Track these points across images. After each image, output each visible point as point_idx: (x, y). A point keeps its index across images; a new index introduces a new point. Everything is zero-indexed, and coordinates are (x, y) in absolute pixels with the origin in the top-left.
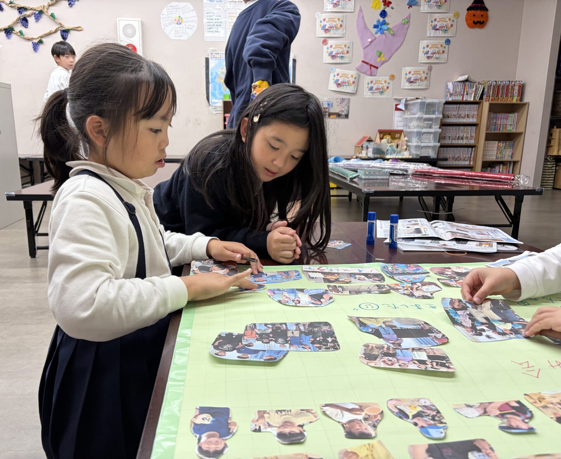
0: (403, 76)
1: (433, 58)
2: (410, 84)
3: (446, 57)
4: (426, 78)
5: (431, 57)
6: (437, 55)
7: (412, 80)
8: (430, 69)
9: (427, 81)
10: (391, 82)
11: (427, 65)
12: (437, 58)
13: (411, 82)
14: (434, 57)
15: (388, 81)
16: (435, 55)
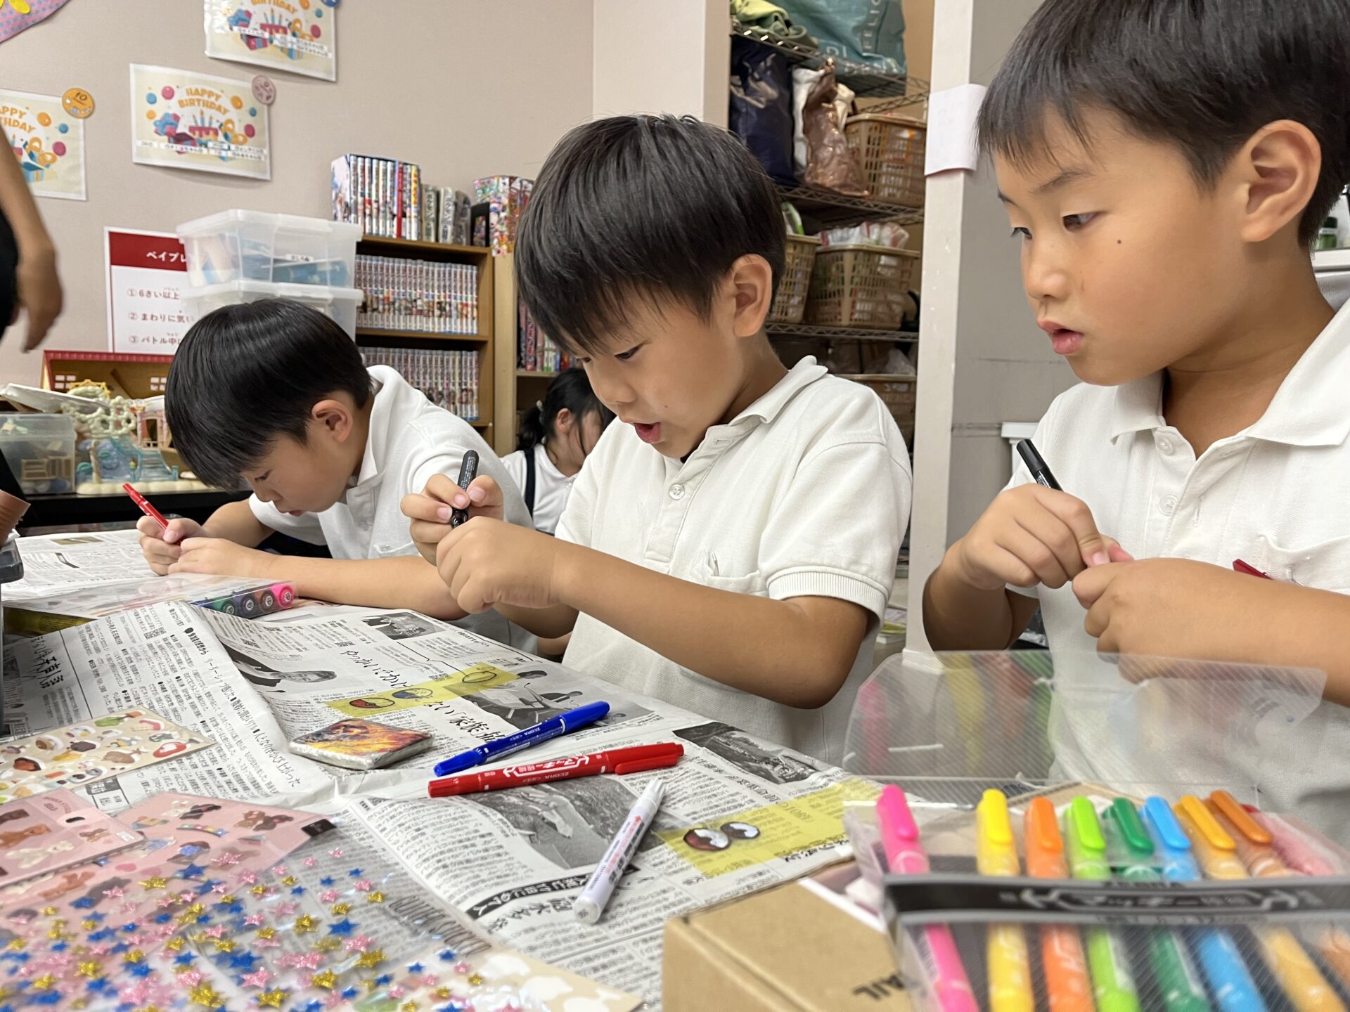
0: (138, 106)
1: (270, 48)
2: (179, 147)
3: (331, 56)
4: (250, 131)
5: (265, 43)
6: (289, 37)
7: (182, 128)
8: (266, 96)
9: (262, 146)
10: (76, 125)
11: (251, 76)
12: (290, 53)
13: (180, 139)
14: (276, 42)
15: (60, 116)
16: (278, 36)
